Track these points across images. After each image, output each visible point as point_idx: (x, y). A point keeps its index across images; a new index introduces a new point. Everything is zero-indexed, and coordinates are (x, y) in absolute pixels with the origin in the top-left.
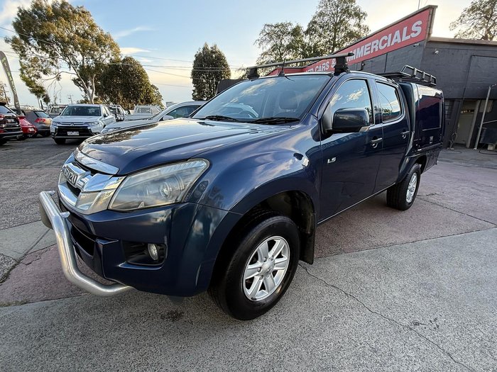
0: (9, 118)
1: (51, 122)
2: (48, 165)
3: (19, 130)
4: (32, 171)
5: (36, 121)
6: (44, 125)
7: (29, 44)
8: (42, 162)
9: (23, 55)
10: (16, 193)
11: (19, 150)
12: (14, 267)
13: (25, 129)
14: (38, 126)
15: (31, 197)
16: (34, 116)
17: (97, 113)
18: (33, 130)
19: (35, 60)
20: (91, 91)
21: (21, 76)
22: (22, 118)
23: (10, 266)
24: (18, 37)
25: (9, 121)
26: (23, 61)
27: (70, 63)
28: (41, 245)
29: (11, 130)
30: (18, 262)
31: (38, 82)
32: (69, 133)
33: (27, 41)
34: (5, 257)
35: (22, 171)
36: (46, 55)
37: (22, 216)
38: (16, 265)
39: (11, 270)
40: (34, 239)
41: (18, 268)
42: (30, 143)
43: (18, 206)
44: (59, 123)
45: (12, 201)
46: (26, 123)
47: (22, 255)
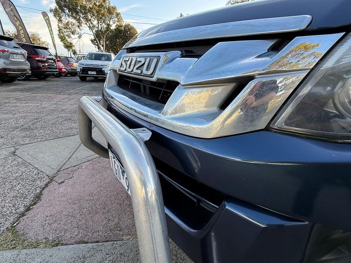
0: (50, 59)
1: (77, 66)
2: (76, 93)
3: (56, 68)
4: (65, 96)
5: (67, 65)
6: (72, 68)
7: (64, 12)
8: (71, 91)
9: (60, 20)
10: (52, 111)
11: (56, 83)
12: (47, 185)
13: (60, 69)
14: (69, 68)
15: (64, 115)
16: (66, 60)
17: (109, 59)
18: (65, 70)
19: (67, 24)
20: (102, 48)
21: (59, 35)
22: (58, 61)
23: (42, 184)
24: (58, 7)
25: (50, 61)
26: (60, 24)
27: (90, 27)
28: (73, 162)
29: (51, 68)
30: (52, 180)
31: (69, 40)
32: (89, 72)
33: (63, 11)
34: (39, 172)
35: (58, 96)
36: (74, 21)
37: (56, 131)
38: (49, 183)
39: (43, 189)
40: (66, 154)
41: (50, 186)
42: (63, 80)
43: (53, 121)
44: (83, 64)
45: (49, 117)
46: (61, 65)
47: (55, 171)
